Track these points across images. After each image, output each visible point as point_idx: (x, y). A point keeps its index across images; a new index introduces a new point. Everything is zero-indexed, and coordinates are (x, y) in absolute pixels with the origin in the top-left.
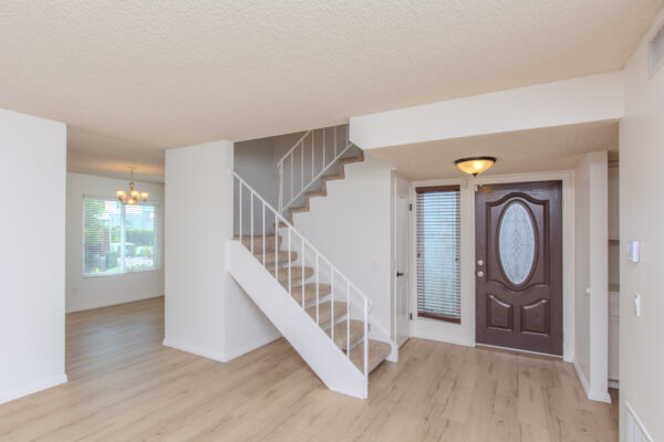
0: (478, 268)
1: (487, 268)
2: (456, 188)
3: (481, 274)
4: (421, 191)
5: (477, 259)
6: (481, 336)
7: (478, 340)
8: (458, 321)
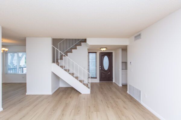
0: (100, 68)
1: (101, 68)
2: (96, 53)
3: (100, 69)
4: (89, 53)
5: (100, 66)
6: (100, 80)
7: (100, 81)
8: (96, 78)
